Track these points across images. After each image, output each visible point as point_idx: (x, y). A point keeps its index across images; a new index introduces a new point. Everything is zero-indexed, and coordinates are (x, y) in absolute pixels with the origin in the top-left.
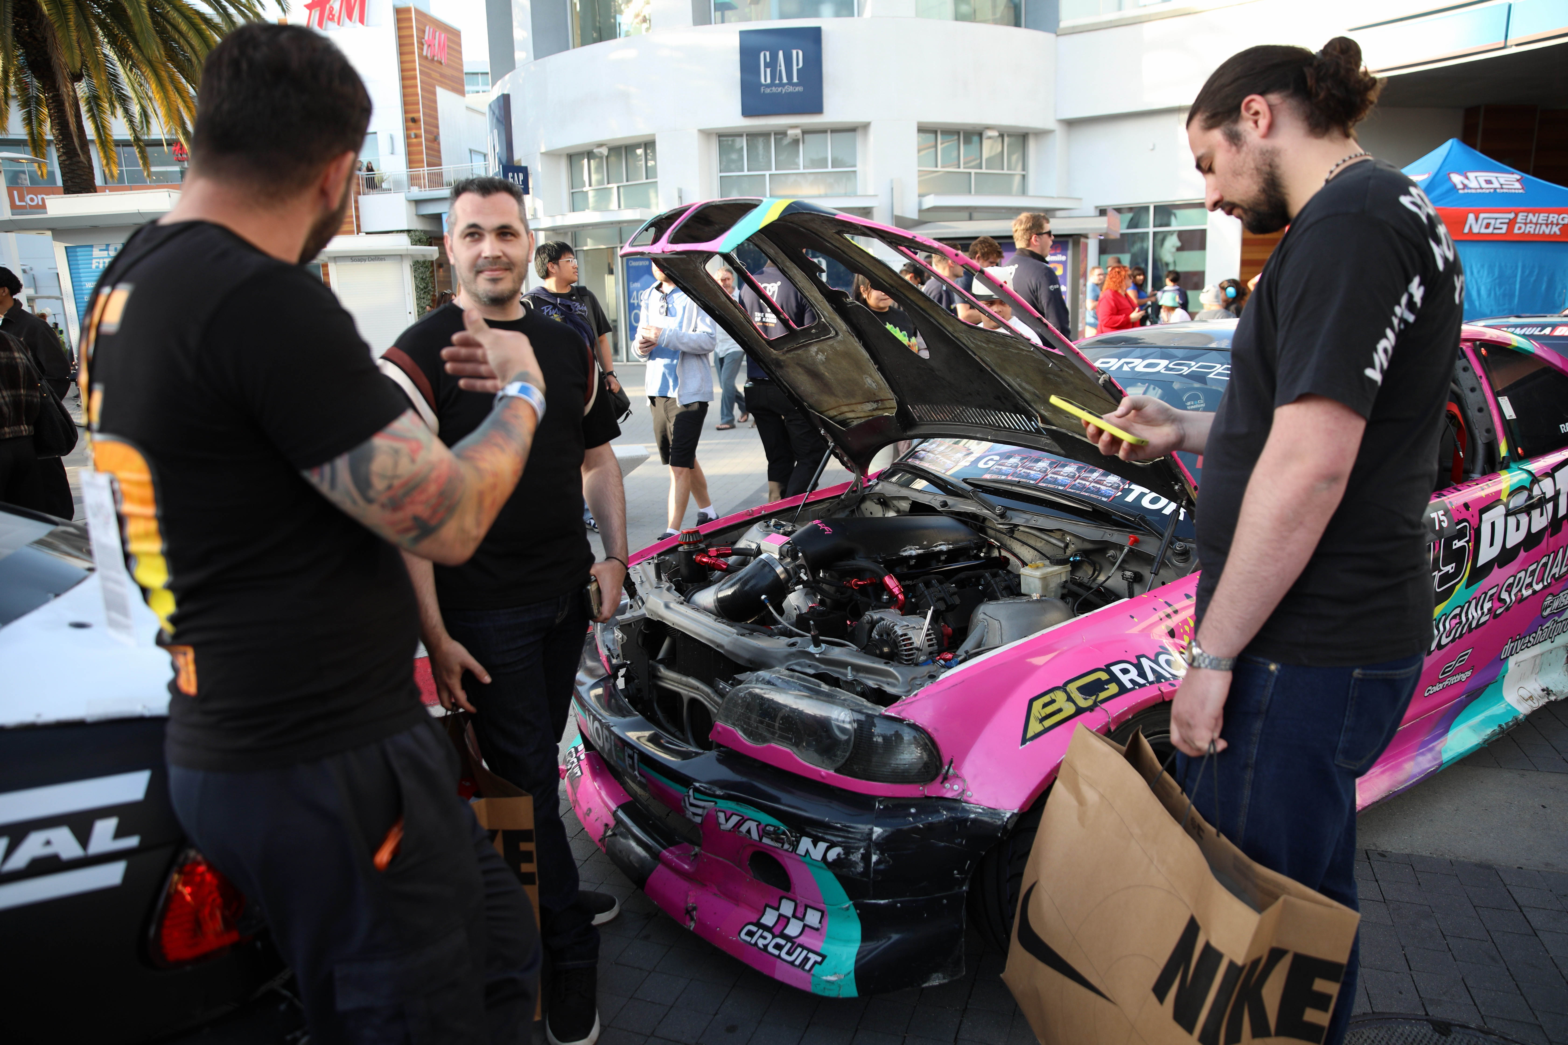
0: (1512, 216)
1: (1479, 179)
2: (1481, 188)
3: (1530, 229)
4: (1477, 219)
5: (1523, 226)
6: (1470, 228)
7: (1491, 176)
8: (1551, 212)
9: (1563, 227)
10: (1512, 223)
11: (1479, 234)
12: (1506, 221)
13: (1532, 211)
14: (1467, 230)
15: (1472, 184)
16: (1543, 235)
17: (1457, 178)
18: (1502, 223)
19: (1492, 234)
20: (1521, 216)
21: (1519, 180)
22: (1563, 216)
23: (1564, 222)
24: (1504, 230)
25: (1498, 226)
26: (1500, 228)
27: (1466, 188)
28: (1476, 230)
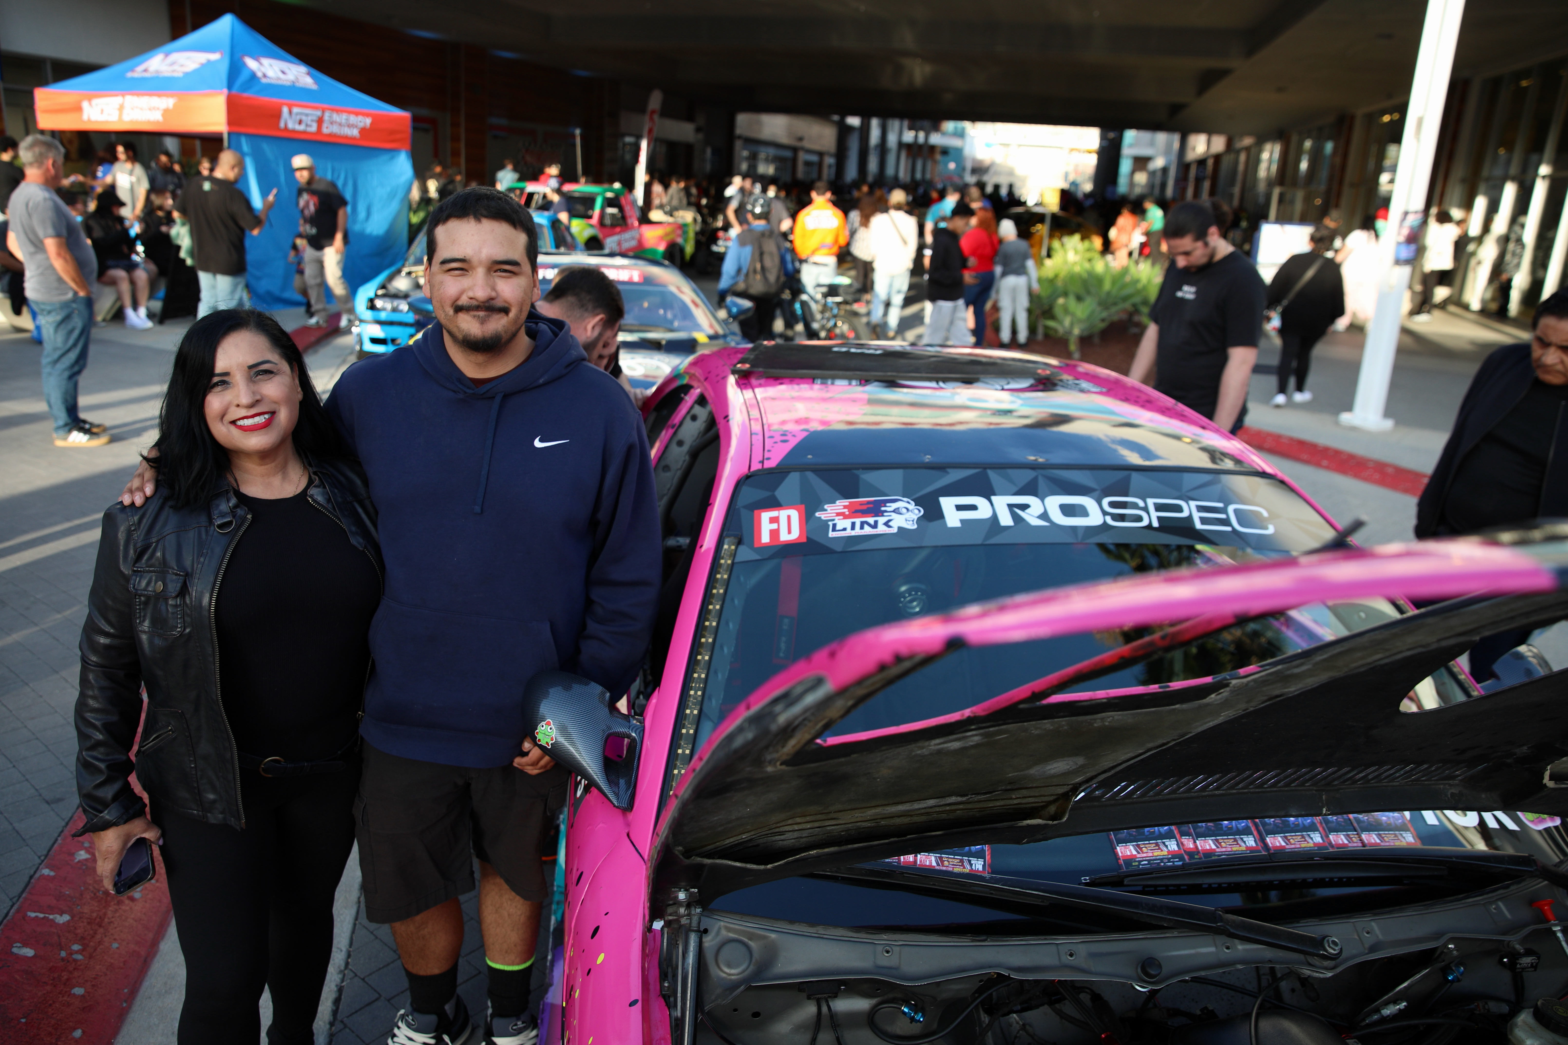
0: (319, 113)
1: (273, 67)
2: (279, 79)
3: (335, 129)
4: (290, 112)
6: (286, 124)
7: (284, 65)
8: (349, 112)
9: (363, 131)
10: (320, 121)
11: (294, 131)
12: (315, 118)
13: (333, 110)
14: (282, 125)
15: (271, 73)
16: (346, 137)
17: (251, 64)
18: (312, 121)
19: (304, 132)
20: (327, 114)
21: (309, 74)
22: (360, 118)
23: (361, 125)
24: (314, 128)
25: (309, 123)
26: (310, 126)
27: (265, 76)
28: (291, 126)
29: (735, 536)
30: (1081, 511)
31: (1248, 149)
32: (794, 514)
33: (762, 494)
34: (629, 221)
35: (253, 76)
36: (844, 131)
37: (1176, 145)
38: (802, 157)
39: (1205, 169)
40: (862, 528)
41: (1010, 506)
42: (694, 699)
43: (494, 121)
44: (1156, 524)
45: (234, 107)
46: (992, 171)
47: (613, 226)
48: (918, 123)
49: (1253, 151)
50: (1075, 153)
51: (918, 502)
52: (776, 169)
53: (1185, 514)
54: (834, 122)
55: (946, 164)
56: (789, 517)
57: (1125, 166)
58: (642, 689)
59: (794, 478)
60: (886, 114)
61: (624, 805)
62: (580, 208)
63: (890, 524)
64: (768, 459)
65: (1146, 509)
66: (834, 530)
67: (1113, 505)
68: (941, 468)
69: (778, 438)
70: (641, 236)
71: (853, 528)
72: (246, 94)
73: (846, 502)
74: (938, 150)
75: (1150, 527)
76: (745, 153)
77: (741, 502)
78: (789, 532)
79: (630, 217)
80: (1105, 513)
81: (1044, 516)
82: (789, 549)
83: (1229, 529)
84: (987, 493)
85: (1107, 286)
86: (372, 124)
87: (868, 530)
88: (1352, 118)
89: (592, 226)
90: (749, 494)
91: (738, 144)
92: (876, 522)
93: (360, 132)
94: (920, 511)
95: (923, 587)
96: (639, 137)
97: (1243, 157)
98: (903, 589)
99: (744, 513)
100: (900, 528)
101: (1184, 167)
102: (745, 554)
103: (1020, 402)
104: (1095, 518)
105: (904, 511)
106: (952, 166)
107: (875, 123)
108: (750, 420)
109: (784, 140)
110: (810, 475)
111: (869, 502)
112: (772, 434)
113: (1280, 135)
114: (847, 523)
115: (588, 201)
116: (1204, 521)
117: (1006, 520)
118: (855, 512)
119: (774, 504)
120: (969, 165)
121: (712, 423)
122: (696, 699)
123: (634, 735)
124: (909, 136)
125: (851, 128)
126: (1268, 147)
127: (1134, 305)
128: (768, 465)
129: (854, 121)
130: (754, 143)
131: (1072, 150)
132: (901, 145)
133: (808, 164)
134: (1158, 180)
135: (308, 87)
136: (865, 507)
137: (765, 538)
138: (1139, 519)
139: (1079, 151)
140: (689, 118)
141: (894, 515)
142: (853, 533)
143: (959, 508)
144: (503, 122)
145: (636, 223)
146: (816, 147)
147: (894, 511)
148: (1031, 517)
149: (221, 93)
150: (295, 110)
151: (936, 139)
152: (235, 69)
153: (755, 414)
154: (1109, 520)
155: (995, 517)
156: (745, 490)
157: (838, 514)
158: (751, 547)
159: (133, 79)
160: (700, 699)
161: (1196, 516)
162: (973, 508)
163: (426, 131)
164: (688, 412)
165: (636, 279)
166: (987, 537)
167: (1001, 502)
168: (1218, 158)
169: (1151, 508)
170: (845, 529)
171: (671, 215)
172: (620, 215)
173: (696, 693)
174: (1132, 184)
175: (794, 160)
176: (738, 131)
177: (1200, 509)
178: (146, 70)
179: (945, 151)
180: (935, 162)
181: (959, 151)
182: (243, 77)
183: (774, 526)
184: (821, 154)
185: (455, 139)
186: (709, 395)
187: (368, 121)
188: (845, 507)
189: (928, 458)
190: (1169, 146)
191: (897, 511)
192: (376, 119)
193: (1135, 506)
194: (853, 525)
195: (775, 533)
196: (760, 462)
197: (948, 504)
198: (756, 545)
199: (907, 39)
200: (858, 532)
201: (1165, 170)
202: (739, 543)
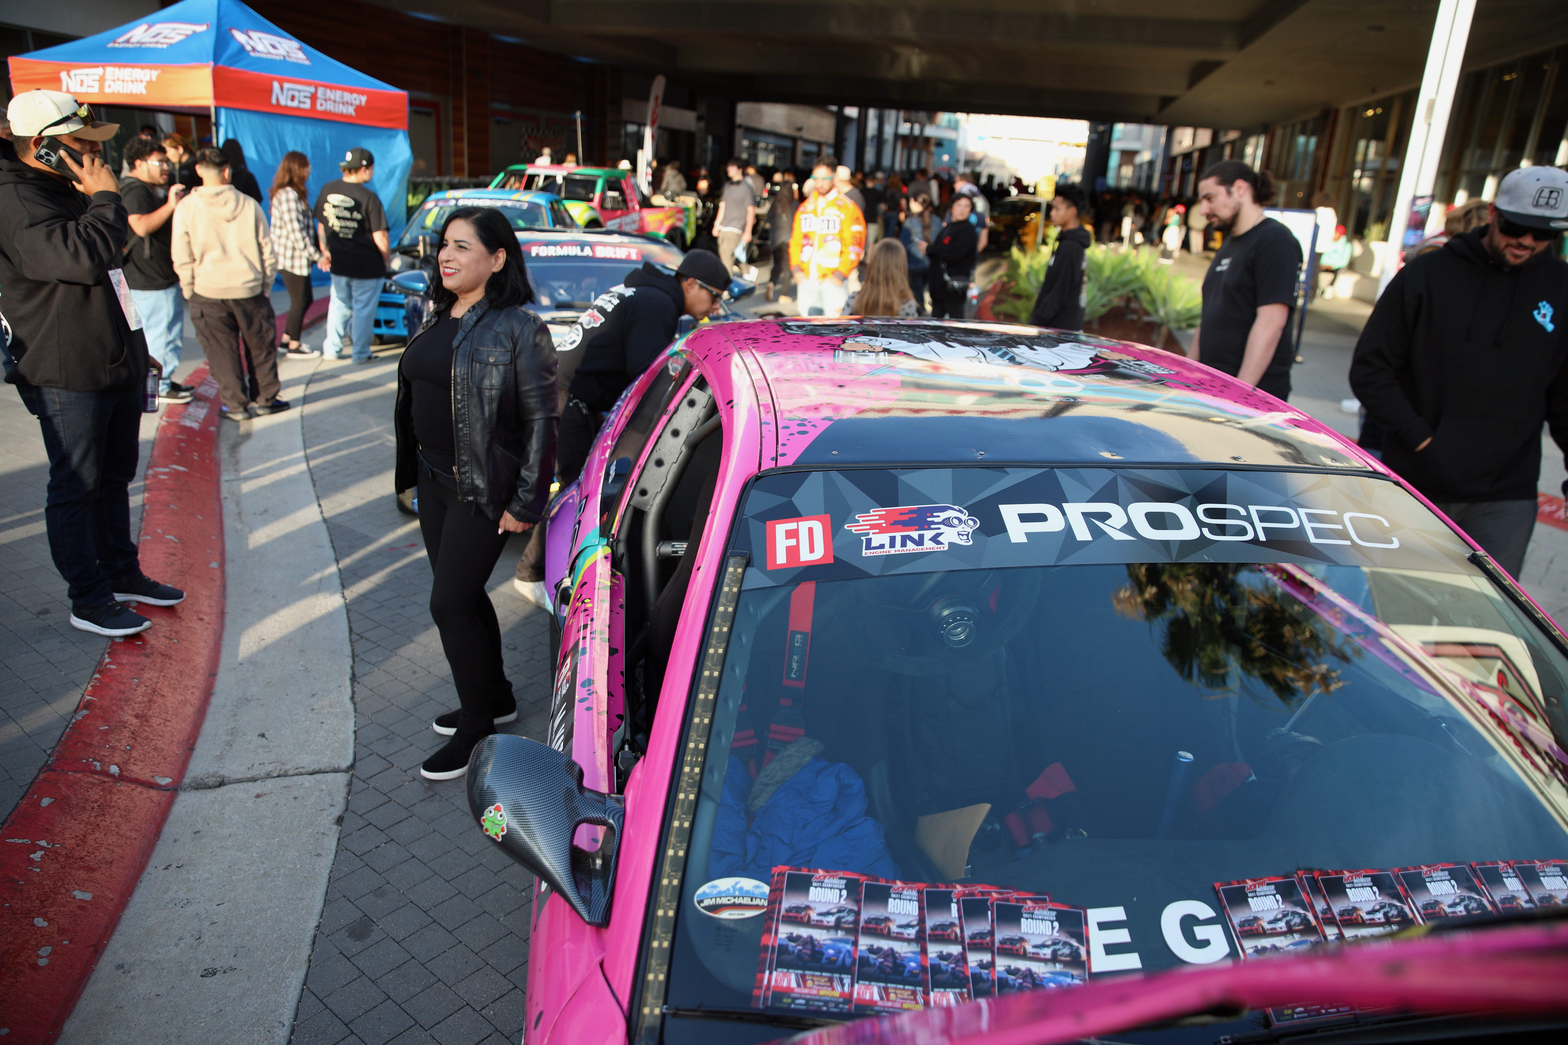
0: (312, 89)
1: (264, 41)
2: (269, 53)
3: (329, 107)
4: (282, 88)
5: (324, 102)
6: (278, 100)
7: (275, 40)
8: (344, 90)
9: (358, 109)
10: (314, 98)
11: (286, 107)
12: (308, 95)
13: (326, 87)
14: (274, 101)
15: (260, 47)
16: (342, 115)
17: (240, 37)
18: (305, 97)
19: (298, 109)
20: (321, 91)
21: (300, 49)
22: (355, 95)
23: (357, 103)
24: (307, 105)
25: (302, 99)
26: (304, 103)
27: (254, 49)
28: (283, 102)
29: (742, 555)
30: (1172, 522)
31: (1233, 143)
32: (817, 527)
33: (775, 500)
34: (630, 205)
35: (242, 49)
36: (842, 122)
37: (1163, 140)
38: (801, 147)
39: (1191, 162)
40: (904, 544)
41: (1086, 515)
42: (690, 778)
43: (497, 106)
44: (1262, 538)
45: (220, 80)
46: (984, 164)
47: (614, 210)
48: (913, 115)
49: (1238, 144)
50: (1064, 146)
51: (973, 511)
52: (776, 159)
53: (1295, 524)
54: (831, 112)
55: (940, 157)
56: (811, 530)
57: (1114, 160)
58: (628, 737)
59: (816, 479)
60: (883, 105)
61: (598, 919)
62: (581, 191)
63: (940, 539)
64: (783, 455)
65: (1248, 518)
66: (869, 547)
67: (1209, 513)
68: (999, 467)
69: (795, 429)
70: (642, 219)
71: (892, 544)
72: (233, 68)
73: (882, 511)
74: (933, 142)
75: (1255, 541)
76: (745, 143)
77: (750, 510)
78: (812, 550)
79: (631, 200)
80: (1201, 524)
81: (1129, 528)
82: (811, 571)
83: (1348, 543)
84: (1058, 500)
85: (1107, 272)
86: (367, 102)
87: (911, 547)
88: (1337, 112)
89: (592, 208)
90: (759, 500)
91: (739, 133)
92: (921, 537)
93: (355, 110)
94: (975, 522)
95: (969, 610)
96: (642, 124)
97: (1227, 151)
98: (946, 613)
99: (753, 524)
100: (951, 544)
101: (1170, 161)
102: (756, 579)
103: (1081, 386)
104: (1190, 531)
105: (956, 522)
106: (946, 158)
107: (872, 113)
108: (759, 405)
109: (784, 130)
110: (835, 475)
111: (911, 511)
112: (787, 424)
113: (1265, 129)
114: (884, 539)
115: (589, 185)
116: (1318, 533)
117: (1082, 533)
118: (894, 524)
119: (791, 513)
120: (962, 158)
121: (713, 410)
122: (692, 778)
123: (611, 821)
124: (905, 128)
125: (849, 119)
126: (1252, 141)
127: (1133, 291)
128: (782, 462)
129: (852, 112)
130: (754, 132)
131: (1062, 144)
132: (897, 136)
133: (806, 154)
134: (1144, 175)
135: (300, 62)
136: (906, 517)
137: (781, 558)
138: (1243, 531)
139: (1068, 144)
140: (691, 106)
141: (943, 528)
142: (892, 551)
143: (1024, 518)
144: (506, 107)
145: (637, 207)
146: (815, 138)
147: (943, 523)
148: (1114, 529)
149: (208, 66)
150: (286, 86)
151: (930, 131)
152: (222, 40)
153: (765, 398)
154: (1206, 531)
155: (1069, 530)
156: (754, 495)
157: (873, 527)
158: (763, 569)
159: (115, 49)
160: (697, 778)
161: (1308, 526)
162: (1042, 518)
163: (428, 115)
164: (685, 397)
165: (634, 257)
166: (1061, 556)
167: (1075, 510)
168: (1203, 151)
169: (1255, 518)
170: (882, 546)
171: (673, 201)
172: (620, 198)
173: (692, 770)
174: (1119, 177)
175: (794, 150)
176: (739, 121)
177: (1312, 518)
178: (128, 41)
179: (940, 143)
180: (929, 153)
181: (953, 143)
182: (232, 49)
183: (792, 542)
184: (819, 145)
185: (458, 123)
186: (710, 377)
187: (364, 99)
188: (881, 517)
189: (980, 455)
190: (1155, 140)
191: (947, 522)
192: (371, 96)
193: (1236, 515)
194: (893, 540)
195: (793, 552)
196: (772, 459)
197: (1009, 512)
198: (770, 567)
199: (906, 26)
200: (898, 549)
201: (1151, 163)
202: (748, 564)
